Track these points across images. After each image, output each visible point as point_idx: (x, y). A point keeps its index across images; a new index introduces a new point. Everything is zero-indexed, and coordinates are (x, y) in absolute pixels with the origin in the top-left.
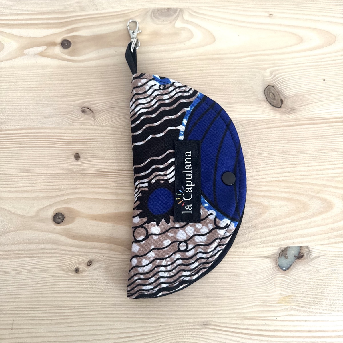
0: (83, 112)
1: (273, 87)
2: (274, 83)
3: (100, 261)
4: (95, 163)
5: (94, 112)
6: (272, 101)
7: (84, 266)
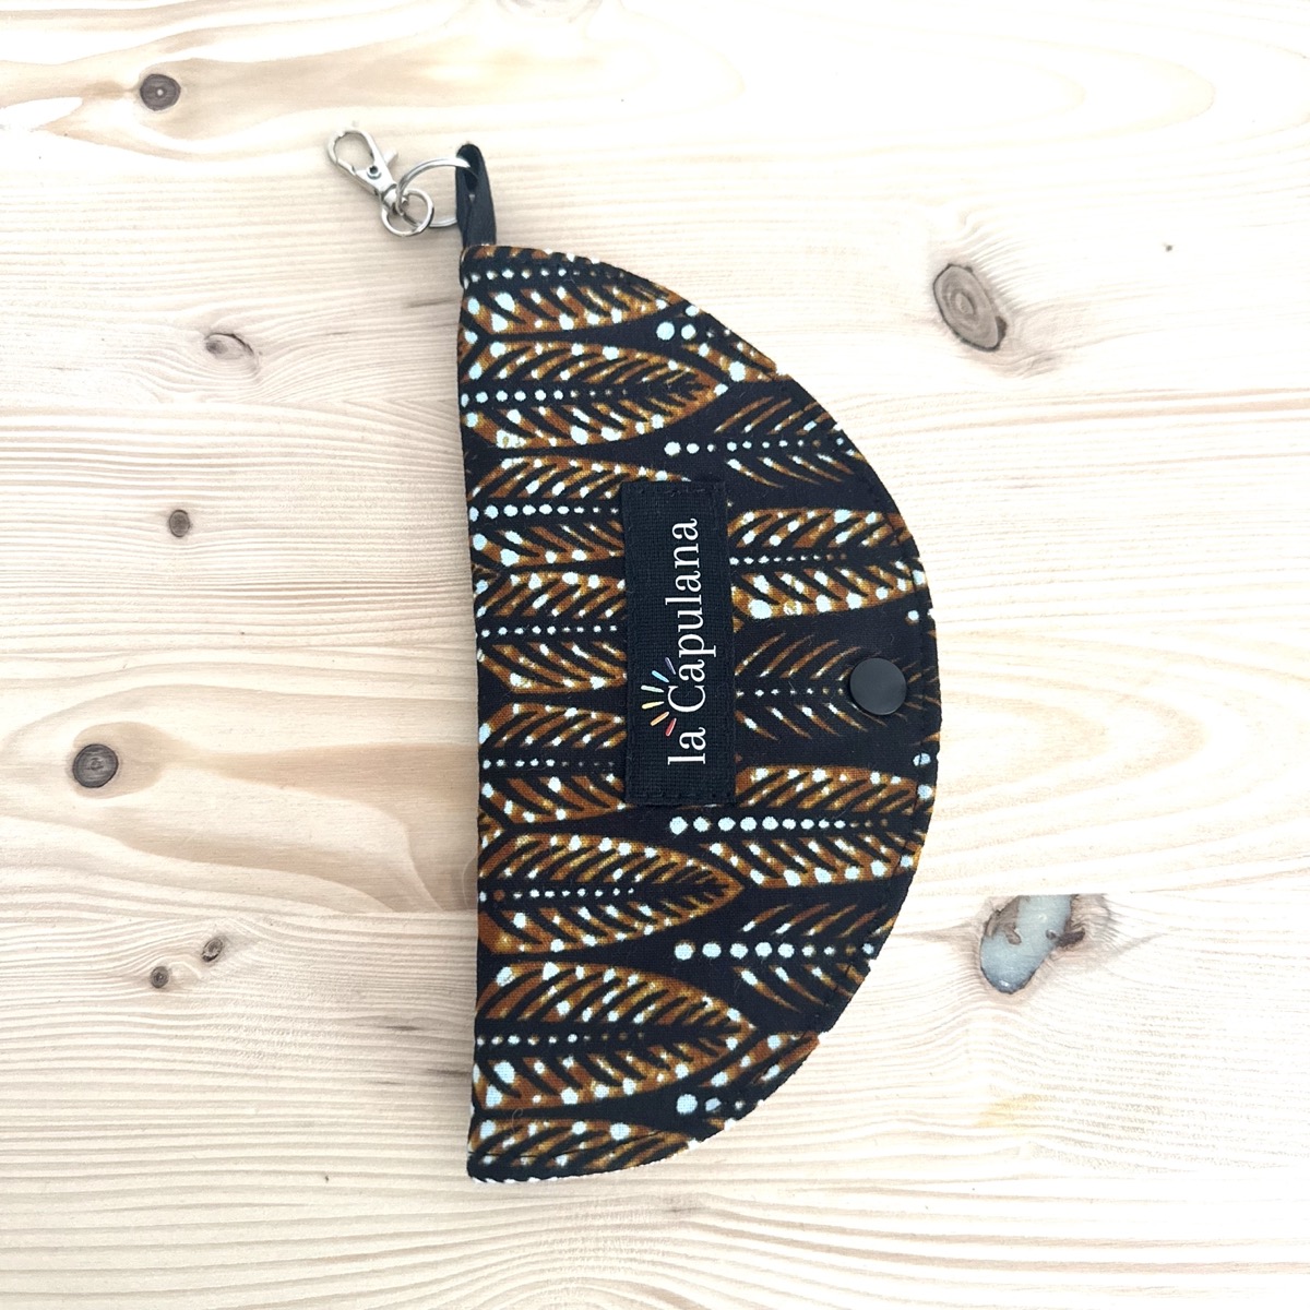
0: (213, 348)
1: (969, 269)
2: (974, 254)
3: (254, 941)
4: (248, 550)
5: (255, 351)
6: (964, 322)
7: (189, 962)
